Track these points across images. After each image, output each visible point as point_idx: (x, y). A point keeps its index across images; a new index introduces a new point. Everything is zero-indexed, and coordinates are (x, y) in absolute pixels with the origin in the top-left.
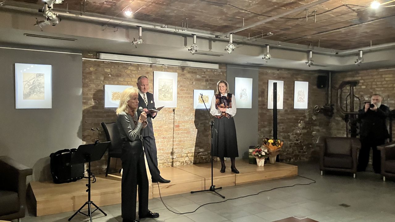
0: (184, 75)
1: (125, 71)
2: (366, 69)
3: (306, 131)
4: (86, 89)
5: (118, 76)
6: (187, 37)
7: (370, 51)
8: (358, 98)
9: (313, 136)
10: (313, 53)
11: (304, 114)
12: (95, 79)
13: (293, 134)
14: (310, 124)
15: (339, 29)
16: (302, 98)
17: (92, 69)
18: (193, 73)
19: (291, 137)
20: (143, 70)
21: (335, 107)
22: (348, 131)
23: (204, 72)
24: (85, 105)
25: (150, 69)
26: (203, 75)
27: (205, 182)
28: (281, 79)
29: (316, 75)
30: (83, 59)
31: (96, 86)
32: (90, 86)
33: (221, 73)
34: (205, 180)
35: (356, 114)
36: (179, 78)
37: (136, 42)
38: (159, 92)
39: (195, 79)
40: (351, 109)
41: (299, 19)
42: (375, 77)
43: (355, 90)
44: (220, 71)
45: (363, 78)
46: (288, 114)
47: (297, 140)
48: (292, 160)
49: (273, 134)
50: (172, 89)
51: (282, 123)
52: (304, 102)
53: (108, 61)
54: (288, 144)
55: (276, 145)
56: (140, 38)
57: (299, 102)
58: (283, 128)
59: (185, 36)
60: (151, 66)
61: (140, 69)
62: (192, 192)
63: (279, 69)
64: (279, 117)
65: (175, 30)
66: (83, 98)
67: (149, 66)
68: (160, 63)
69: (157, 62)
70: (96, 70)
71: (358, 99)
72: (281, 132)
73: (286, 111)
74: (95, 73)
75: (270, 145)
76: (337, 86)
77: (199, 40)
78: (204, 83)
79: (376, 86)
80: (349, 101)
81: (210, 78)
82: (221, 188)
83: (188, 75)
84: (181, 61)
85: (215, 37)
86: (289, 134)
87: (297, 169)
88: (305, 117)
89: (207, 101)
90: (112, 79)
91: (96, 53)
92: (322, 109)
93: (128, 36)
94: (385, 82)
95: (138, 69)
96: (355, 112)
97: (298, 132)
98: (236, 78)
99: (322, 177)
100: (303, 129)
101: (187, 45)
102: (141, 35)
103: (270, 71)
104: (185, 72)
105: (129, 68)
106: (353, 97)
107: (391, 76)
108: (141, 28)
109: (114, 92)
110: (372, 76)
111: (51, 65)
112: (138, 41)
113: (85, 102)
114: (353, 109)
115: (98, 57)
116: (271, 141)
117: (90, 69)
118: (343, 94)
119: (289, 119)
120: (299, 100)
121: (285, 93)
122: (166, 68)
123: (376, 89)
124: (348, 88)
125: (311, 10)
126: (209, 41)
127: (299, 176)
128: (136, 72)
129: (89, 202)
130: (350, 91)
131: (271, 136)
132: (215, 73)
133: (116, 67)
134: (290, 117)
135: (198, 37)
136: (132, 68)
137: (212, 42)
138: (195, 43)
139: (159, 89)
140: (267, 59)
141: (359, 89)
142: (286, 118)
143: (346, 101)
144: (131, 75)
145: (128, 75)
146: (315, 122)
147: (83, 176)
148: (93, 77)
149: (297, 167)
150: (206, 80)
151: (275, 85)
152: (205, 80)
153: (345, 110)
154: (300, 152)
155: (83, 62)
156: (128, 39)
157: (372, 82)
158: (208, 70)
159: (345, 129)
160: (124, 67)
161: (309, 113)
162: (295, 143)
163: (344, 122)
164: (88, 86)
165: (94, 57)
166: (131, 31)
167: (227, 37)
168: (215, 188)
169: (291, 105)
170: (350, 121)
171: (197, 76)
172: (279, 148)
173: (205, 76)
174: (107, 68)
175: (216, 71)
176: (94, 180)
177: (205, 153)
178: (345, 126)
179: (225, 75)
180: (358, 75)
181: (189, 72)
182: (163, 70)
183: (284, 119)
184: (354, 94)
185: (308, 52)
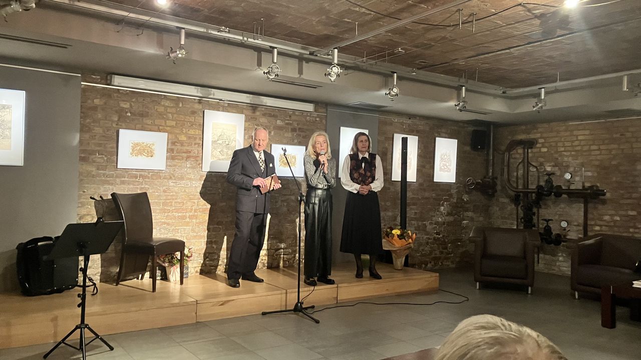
0: (255, 119)
1: (155, 107)
2: (549, 121)
3: (451, 219)
4: (87, 136)
5: (143, 115)
6: (262, 52)
7: (557, 91)
8: (536, 167)
9: (464, 228)
10: (467, 90)
11: (450, 190)
12: (103, 120)
13: (431, 224)
14: (458, 208)
15: (509, 48)
16: (448, 165)
17: (97, 101)
18: (270, 116)
19: (429, 227)
20: (185, 107)
21: (498, 182)
22: (519, 220)
23: (290, 116)
24: (83, 163)
25: (197, 106)
26: (288, 120)
27: (286, 298)
28: (415, 133)
29: (470, 128)
30: (82, 83)
31: (104, 131)
32: (94, 130)
33: (318, 119)
34: (286, 293)
35: (532, 193)
36: (247, 124)
37: (175, 54)
38: (212, 145)
39: (274, 127)
40: (524, 185)
41: (448, 28)
42: (562, 134)
43: (530, 155)
44: (315, 114)
45: (545, 135)
46: (425, 190)
47: (438, 234)
48: (429, 265)
49: (400, 222)
50: (235, 141)
51: (414, 204)
52: (450, 171)
53: (127, 90)
54: (424, 238)
55: (405, 239)
56: (181, 48)
57: (442, 172)
58: (416, 213)
59: (258, 50)
60: (200, 102)
61: (181, 105)
62: (264, 314)
63: (411, 116)
64: (409, 194)
65: (241, 38)
66: (81, 150)
67: (196, 101)
68: (215, 97)
69: (210, 94)
70: (105, 103)
71: (535, 170)
72: (412, 219)
73: (421, 185)
74: (103, 109)
75: (396, 237)
76: (503, 148)
77: (281, 58)
78: (290, 135)
79: (563, 149)
80: (521, 172)
81: (299, 127)
82: (313, 307)
83: (263, 120)
84: (251, 96)
85: (308, 53)
86: (424, 223)
87: (438, 278)
88: (451, 196)
89: (294, 164)
90: (133, 120)
91: (106, 75)
92: (478, 184)
93: (160, 45)
94: (577, 143)
95: (177, 104)
96: (530, 189)
97: (440, 220)
98: (342, 128)
99: (477, 292)
100: (447, 216)
101: (261, 66)
102: (183, 42)
103: (396, 120)
104: (258, 113)
105: (162, 103)
106: (527, 165)
107: (587, 132)
108: (183, 31)
109: (136, 142)
110: (558, 132)
111: (24, 92)
112: (178, 52)
113: (84, 157)
114: (528, 185)
115: (109, 82)
116: (397, 232)
117: (95, 101)
118: (512, 160)
119: (427, 198)
120: (443, 168)
121: (419, 156)
122: (227, 105)
123: (563, 153)
124: (520, 151)
125: (466, 12)
126: (299, 61)
127: (440, 289)
128: (174, 110)
129: (82, 325)
130: (522, 156)
131: (396, 225)
132: (308, 118)
133: (141, 99)
134: (427, 194)
135: (279, 53)
136: (167, 103)
137: (304, 62)
138: (275, 61)
139: (212, 141)
140: (392, 96)
141: (537, 152)
142: (420, 198)
143: (517, 172)
144: (165, 115)
145: (160, 114)
146: (467, 206)
147: (75, 284)
148: (100, 116)
149: (438, 274)
150: (292, 129)
151: (405, 141)
152: (290, 130)
153: (515, 185)
154: (442, 253)
155: (83, 89)
156: (161, 50)
157: (556, 142)
158: (297, 113)
159: (515, 217)
160: (153, 101)
161: (457, 190)
162: (434, 238)
163: (513, 206)
164: (90, 130)
165: (103, 81)
166: (165, 36)
167: (329, 55)
168: (304, 306)
169: (430, 175)
170: (522, 204)
171: (278, 121)
172: (410, 243)
173: (291, 122)
174: (124, 101)
175: (309, 114)
176: (95, 291)
177: (287, 250)
178: (515, 212)
179: (324, 121)
180: (535, 131)
181: (264, 115)
182: (221, 108)
183: (419, 199)
184: (530, 161)
185: (459, 89)
